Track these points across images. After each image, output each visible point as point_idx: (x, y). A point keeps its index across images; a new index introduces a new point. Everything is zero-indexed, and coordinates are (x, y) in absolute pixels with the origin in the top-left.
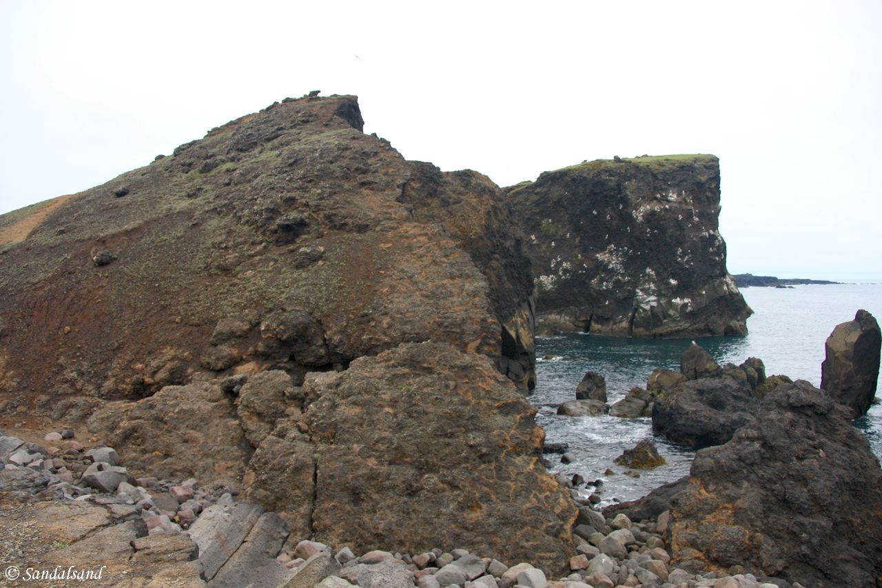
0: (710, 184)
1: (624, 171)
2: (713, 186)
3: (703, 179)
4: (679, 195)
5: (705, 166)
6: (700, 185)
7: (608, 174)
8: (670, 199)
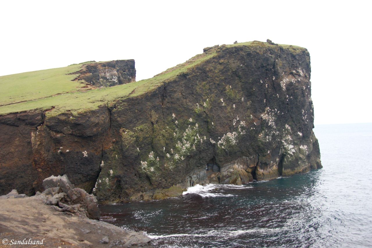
1: (277, 51)
4: (303, 72)
8: (300, 74)
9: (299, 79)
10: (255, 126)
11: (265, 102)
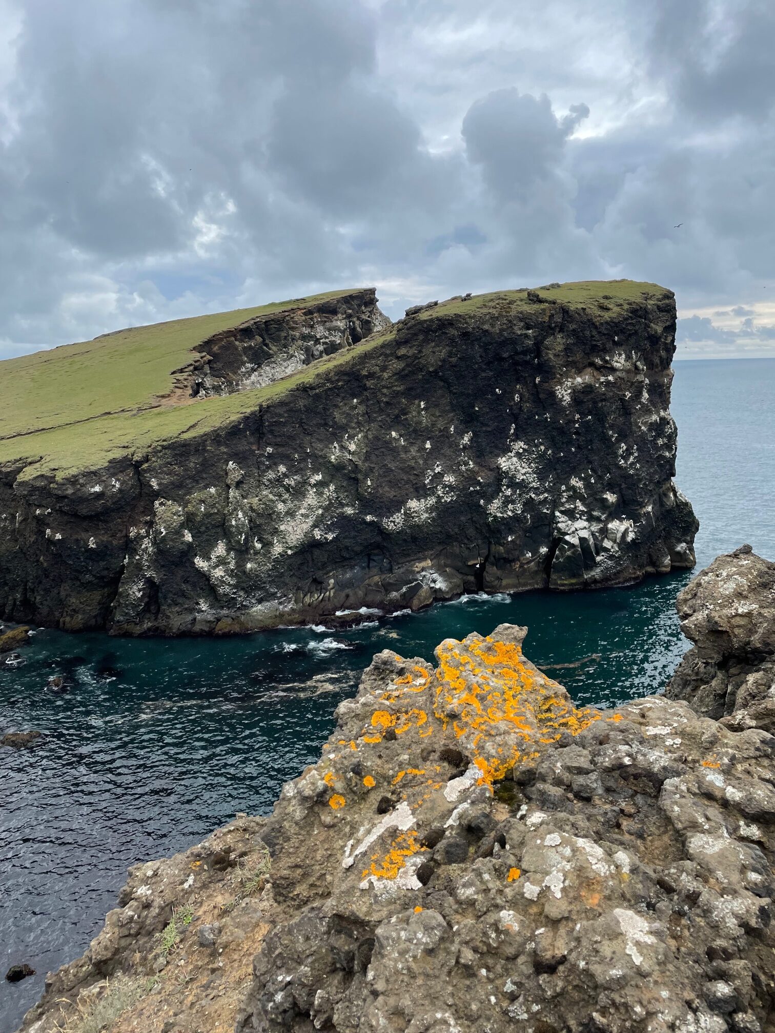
0: (666, 337)
1: (546, 319)
3: (658, 330)
4: (628, 358)
5: (658, 306)
6: (654, 340)
8: (616, 365)
9: (611, 378)
11: (512, 431)
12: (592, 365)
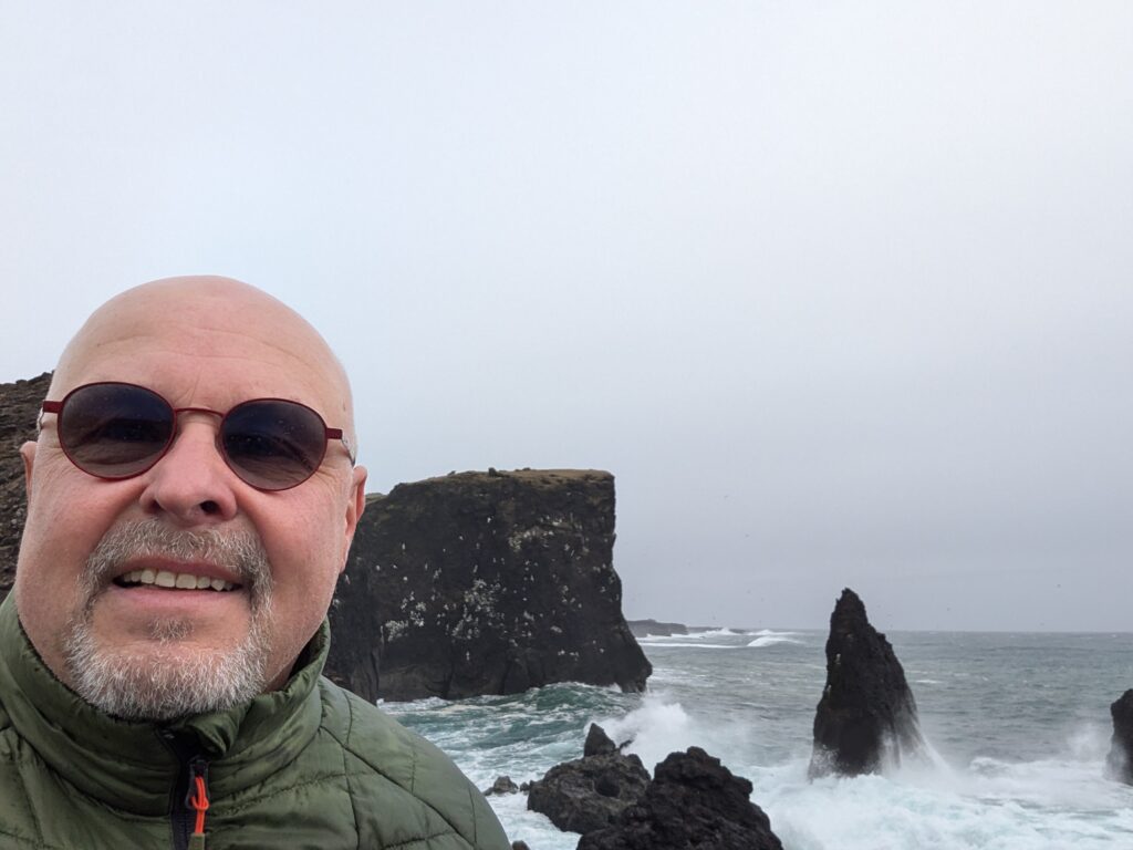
0: (604, 508)
1: (500, 487)
2: (608, 508)
3: (596, 502)
4: (566, 519)
5: (597, 485)
6: (592, 508)
7: (480, 490)
8: (555, 524)
9: (551, 533)
10: (445, 611)
11: (475, 571)
12: (538, 523)
